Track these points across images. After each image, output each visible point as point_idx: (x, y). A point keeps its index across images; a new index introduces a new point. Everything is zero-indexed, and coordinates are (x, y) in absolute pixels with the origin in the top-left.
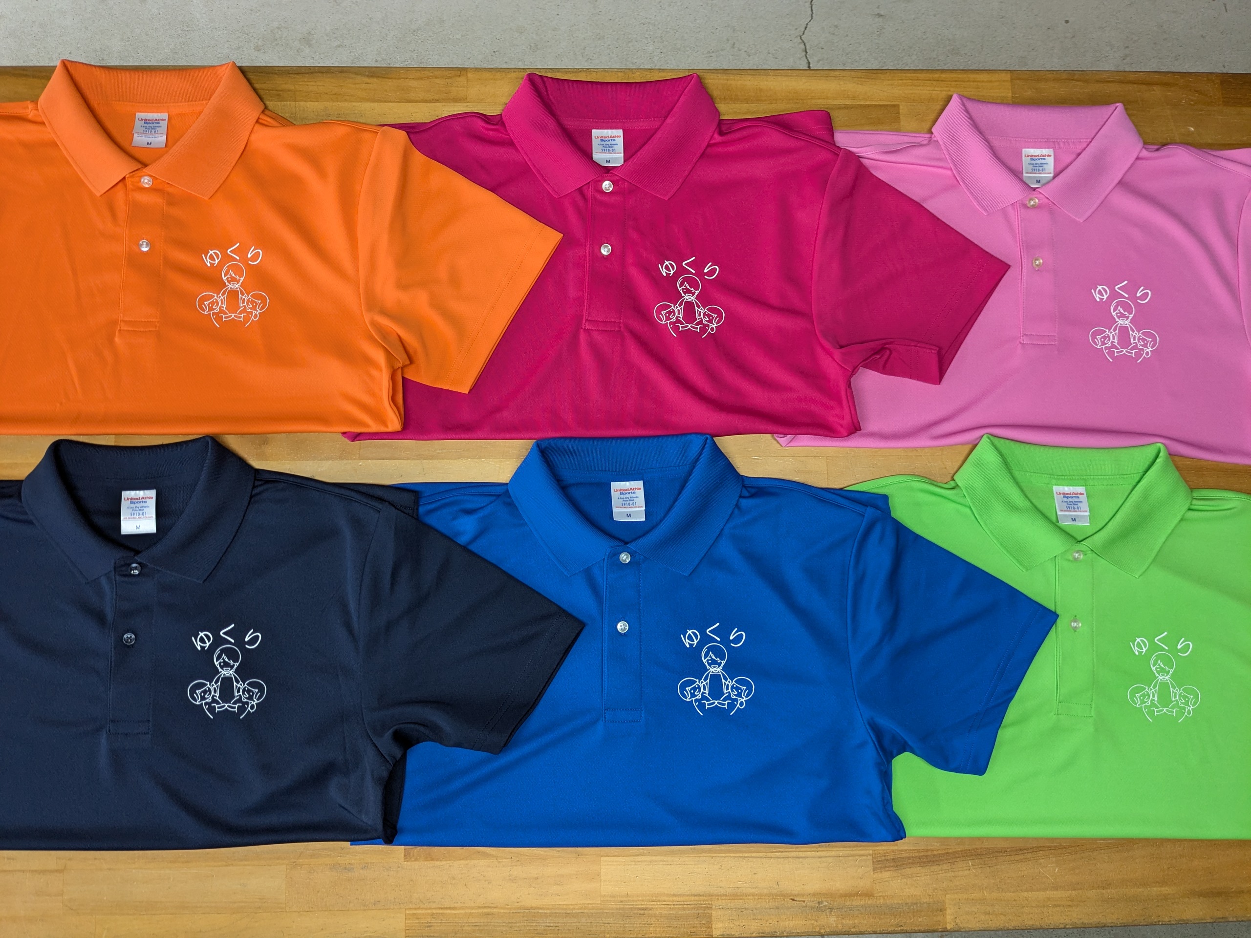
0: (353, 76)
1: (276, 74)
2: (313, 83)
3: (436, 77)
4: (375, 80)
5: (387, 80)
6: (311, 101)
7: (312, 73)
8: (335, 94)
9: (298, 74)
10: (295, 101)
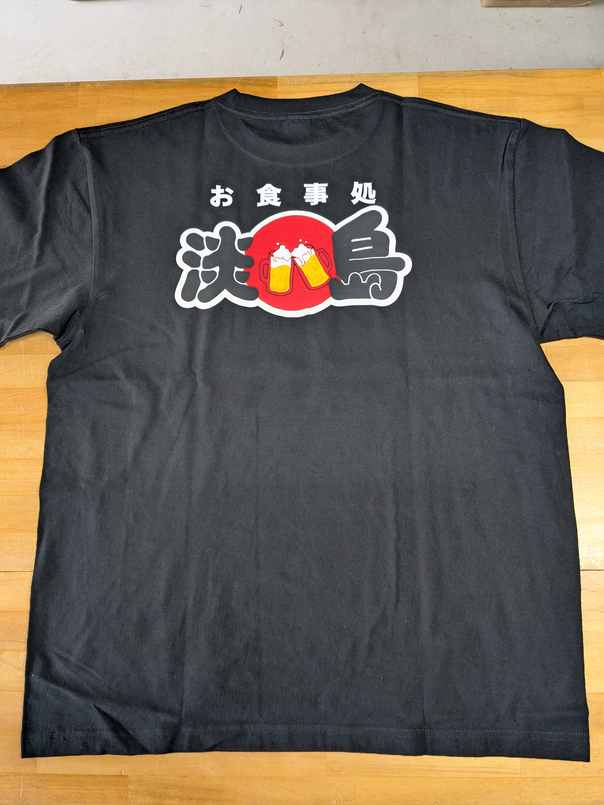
0: (509, 76)
1: (447, 77)
2: (477, 83)
3: (576, 76)
4: (527, 79)
5: (537, 79)
6: (477, 97)
7: (476, 75)
8: (496, 91)
9: (465, 76)
10: (464, 97)
